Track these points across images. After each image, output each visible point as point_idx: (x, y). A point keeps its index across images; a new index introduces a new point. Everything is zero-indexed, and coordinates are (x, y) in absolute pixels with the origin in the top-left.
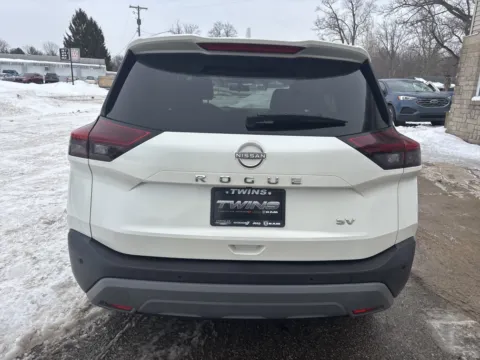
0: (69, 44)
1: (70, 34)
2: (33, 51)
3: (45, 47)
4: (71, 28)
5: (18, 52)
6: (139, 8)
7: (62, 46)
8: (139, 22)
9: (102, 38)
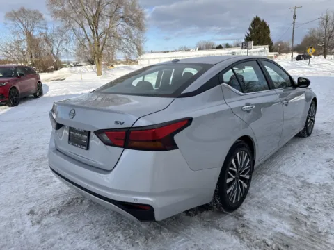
0: (248, 39)
1: (249, 33)
2: (228, 46)
4: (250, 29)
5: (220, 47)
6: (295, 8)
7: (244, 41)
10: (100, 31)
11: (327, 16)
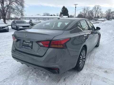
0: (61, 14)
1: (61, 11)
2: (54, 15)
3: (56, 14)
4: (62, 10)
5: (52, 15)
6: (76, 4)
7: (60, 14)
8: (76, 7)
9: (68, 12)
10: (5, 5)
11: (85, 8)
